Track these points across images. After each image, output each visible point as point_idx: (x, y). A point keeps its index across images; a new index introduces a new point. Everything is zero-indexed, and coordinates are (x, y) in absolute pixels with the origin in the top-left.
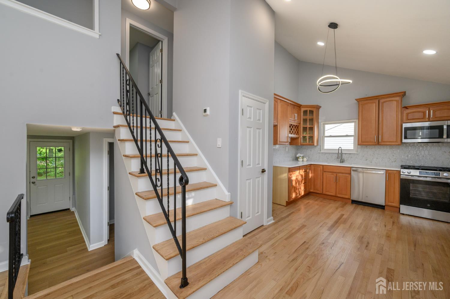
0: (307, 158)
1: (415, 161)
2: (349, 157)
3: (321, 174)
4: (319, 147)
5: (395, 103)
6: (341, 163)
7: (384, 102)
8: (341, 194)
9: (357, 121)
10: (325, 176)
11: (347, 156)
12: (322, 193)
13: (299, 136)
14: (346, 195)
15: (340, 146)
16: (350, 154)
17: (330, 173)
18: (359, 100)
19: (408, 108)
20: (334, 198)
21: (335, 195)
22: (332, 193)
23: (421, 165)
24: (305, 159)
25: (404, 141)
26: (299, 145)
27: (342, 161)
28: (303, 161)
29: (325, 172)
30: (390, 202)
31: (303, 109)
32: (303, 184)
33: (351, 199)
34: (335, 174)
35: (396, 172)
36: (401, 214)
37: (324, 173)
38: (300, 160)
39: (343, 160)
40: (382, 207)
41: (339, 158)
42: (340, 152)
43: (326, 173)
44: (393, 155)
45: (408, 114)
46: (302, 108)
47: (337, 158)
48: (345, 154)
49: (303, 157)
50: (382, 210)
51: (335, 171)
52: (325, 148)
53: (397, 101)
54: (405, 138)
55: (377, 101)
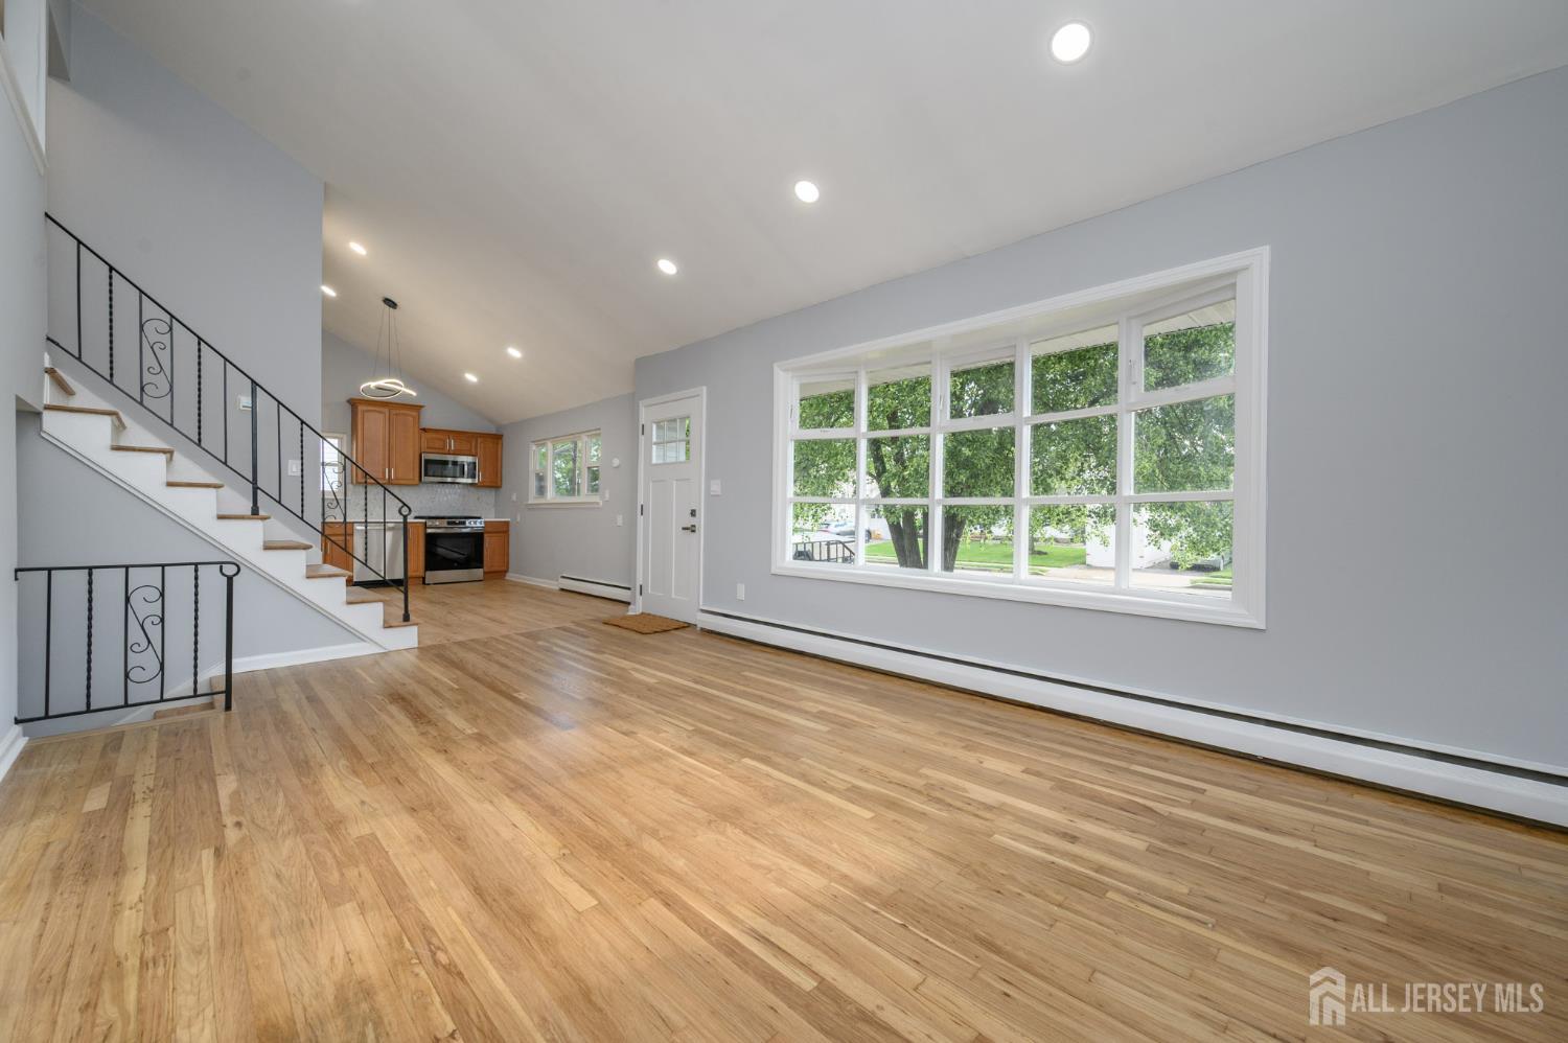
1: (431, 509)
5: (410, 419)
7: (397, 415)
18: (356, 403)
19: (427, 431)
23: (437, 513)
25: (424, 478)
30: (413, 571)
35: (418, 525)
36: (427, 585)
45: (427, 440)
53: (414, 417)
54: (426, 475)
55: (386, 410)
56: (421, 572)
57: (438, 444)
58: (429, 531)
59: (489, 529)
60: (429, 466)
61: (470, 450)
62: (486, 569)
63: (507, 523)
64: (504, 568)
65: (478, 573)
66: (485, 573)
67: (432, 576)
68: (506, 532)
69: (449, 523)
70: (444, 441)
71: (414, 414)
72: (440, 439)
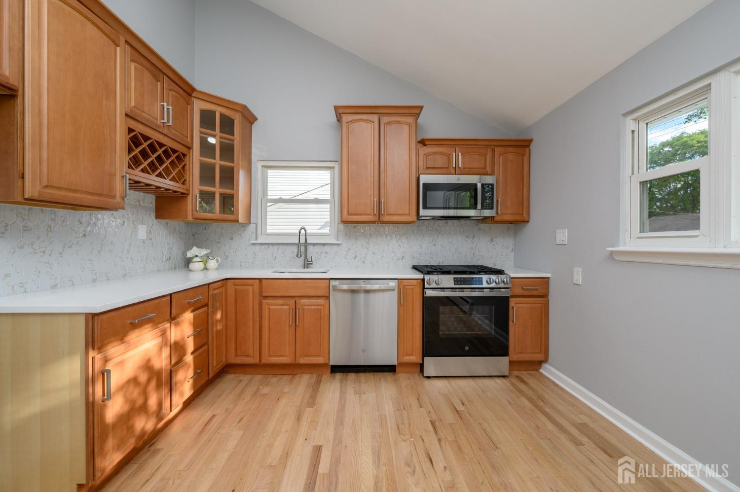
0: (217, 261)
1: (432, 256)
2: (321, 253)
3: (257, 308)
4: (251, 227)
5: (406, 128)
6: (304, 268)
7: (389, 123)
8: (308, 356)
9: (337, 166)
10: (267, 311)
11: (317, 248)
12: (260, 360)
13: (188, 190)
14: (319, 356)
15: (303, 225)
16: (324, 245)
17: (280, 301)
18: (340, 112)
19: (427, 143)
20: (292, 369)
21: (293, 362)
22: (285, 356)
23: (440, 263)
24: (212, 264)
25: (423, 212)
26: (190, 218)
27: (308, 264)
28: (206, 269)
29: (266, 297)
30: (407, 355)
31: (198, 106)
32: (192, 353)
33: (332, 363)
34: (292, 301)
35: (415, 282)
36: (425, 379)
37: (264, 301)
38: (196, 266)
39: (310, 260)
40: (390, 369)
41: (301, 256)
42: (302, 241)
43: (270, 301)
44: (399, 246)
45: (426, 155)
46: (195, 101)
47: (297, 256)
48: (314, 244)
49: (206, 259)
50: (391, 374)
51: (292, 294)
52: (268, 231)
53: (409, 125)
54: (425, 207)
55: (375, 118)
56: (416, 358)
57: (440, 161)
58: (429, 293)
59: (518, 291)
60: (429, 193)
61: (485, 168)
62: (514, 355)
63: (545, 281)
64: (539, 357)
65: (501, 363)
66: (511, 362)
67: (432, 365)
68: (545, 296)
69: (456, 281)
70: (449, 156)
71: (410, 120)
72: (442, 154)
